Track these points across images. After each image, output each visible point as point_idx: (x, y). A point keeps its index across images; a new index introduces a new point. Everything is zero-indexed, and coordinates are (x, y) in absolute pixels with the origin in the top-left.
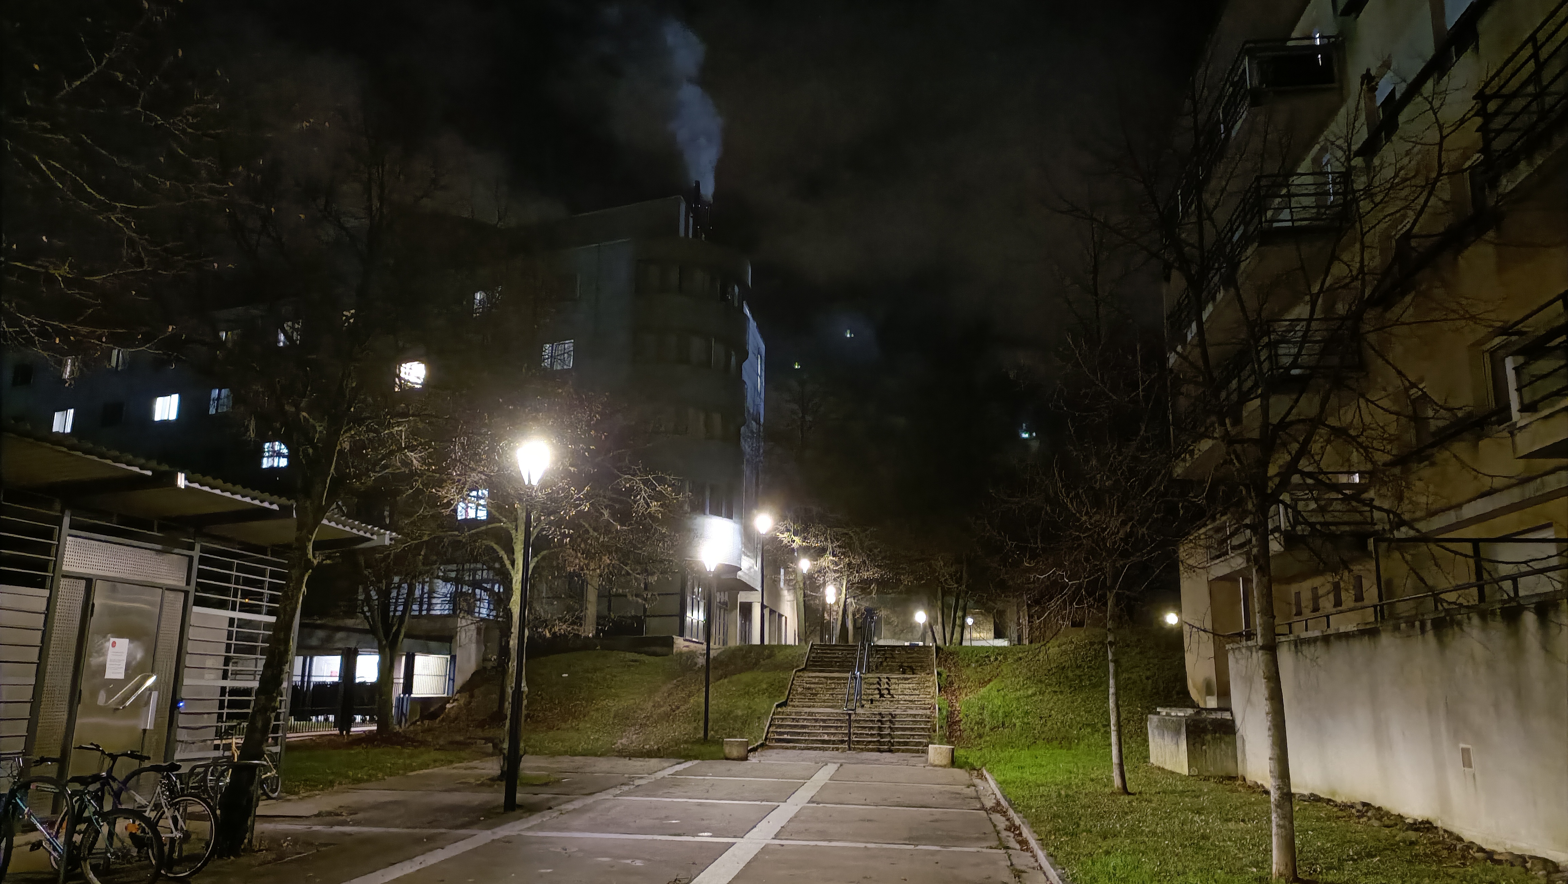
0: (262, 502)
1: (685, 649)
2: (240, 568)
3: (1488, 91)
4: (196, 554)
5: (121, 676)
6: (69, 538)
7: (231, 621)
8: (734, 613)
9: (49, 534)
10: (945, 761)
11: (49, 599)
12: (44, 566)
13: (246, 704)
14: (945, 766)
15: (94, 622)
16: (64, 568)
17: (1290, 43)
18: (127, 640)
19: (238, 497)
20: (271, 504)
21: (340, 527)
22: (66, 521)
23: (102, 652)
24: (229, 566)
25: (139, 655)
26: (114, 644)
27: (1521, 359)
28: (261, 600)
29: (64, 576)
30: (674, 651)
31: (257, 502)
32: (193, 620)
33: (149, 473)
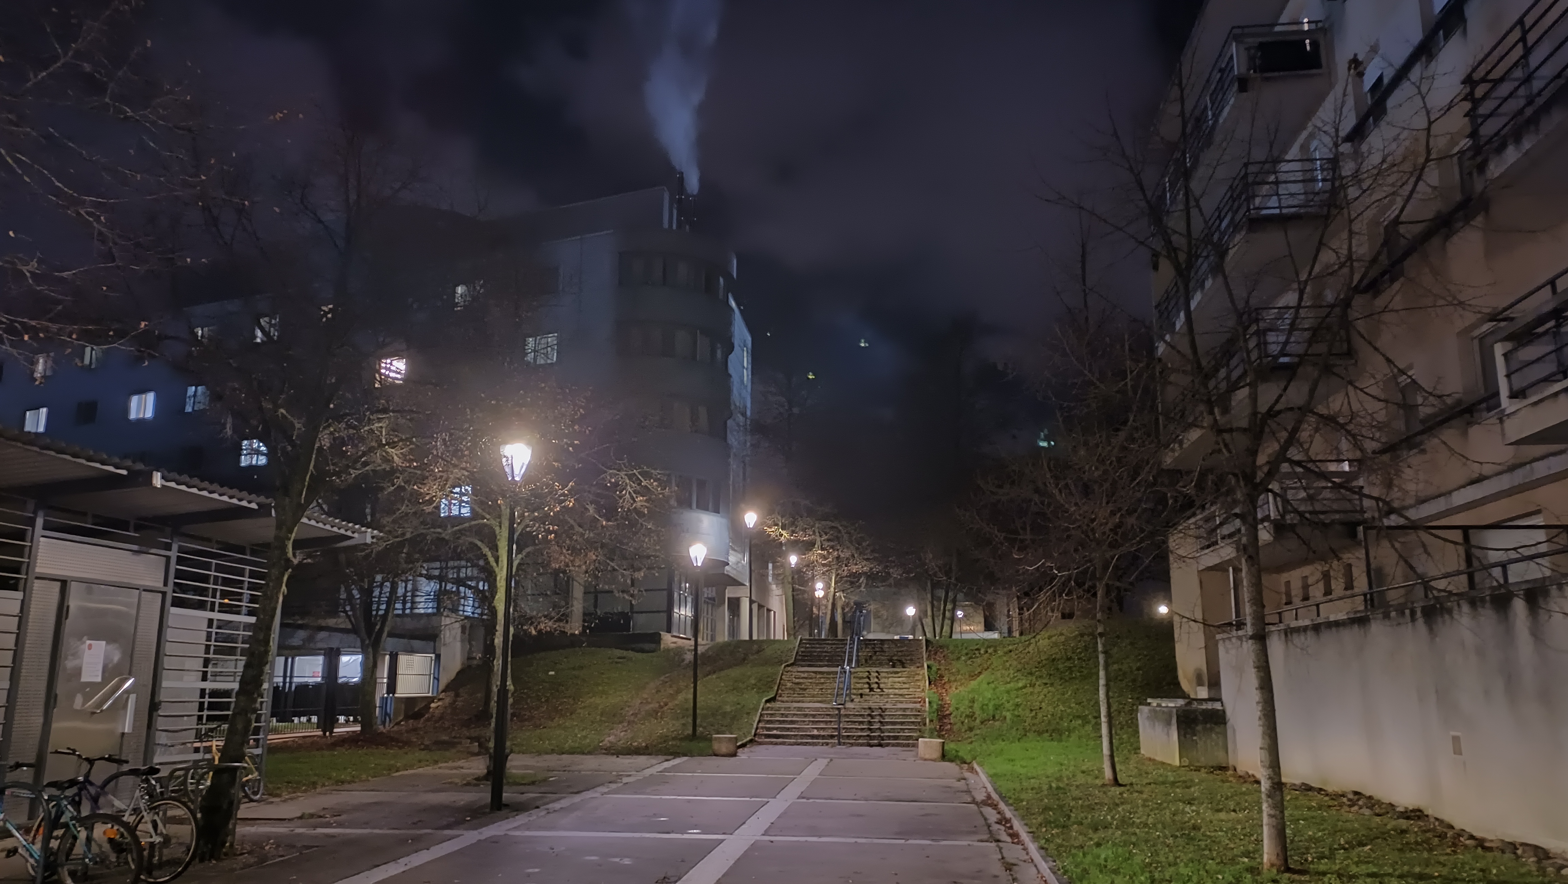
0: (240, 500)
1: (673, 645)
2: (219, 568)
3: (1476, 76)
4: (174, 554)
5: (99, 679)
6: (42, 539)
7: (210, 622)
8: (721, 608)
9: (21, 535)
10: (937, 754)
11: (23, 601)
12: (16, 568)
13: (226, 706)
14: (934, 760)
15: (69, 625)
16: (38, 570)
17: (1278, 29)
18: (104, 642)
19: (215, 496)
20: (249, 502)
21: (320, 525)
22: (40, 522)
23: (76, 655)
24: (207, 566)
25: (116, 657)
26: (90, 647)
27: (1509, 346)
28: (240, 600)
29: (37, 578)
30: (662, 646)
31: (235, 501)
32: (171, 621)
33: (124, 472)
